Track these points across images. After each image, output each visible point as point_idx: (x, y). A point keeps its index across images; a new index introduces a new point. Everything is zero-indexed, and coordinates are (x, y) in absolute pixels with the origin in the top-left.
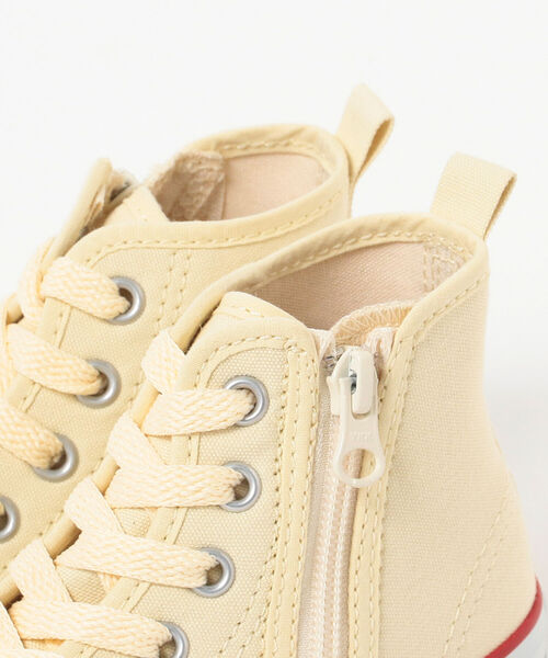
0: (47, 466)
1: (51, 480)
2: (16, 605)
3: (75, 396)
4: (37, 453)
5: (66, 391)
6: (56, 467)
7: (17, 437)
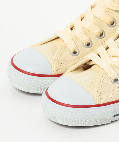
0: (111, 24)
1: (111, 27)
2: (108, 49)
3: (116, 11)
4: (109, 22)
5: (115, 10)
6: (112, 24)
7: (105, 18)
